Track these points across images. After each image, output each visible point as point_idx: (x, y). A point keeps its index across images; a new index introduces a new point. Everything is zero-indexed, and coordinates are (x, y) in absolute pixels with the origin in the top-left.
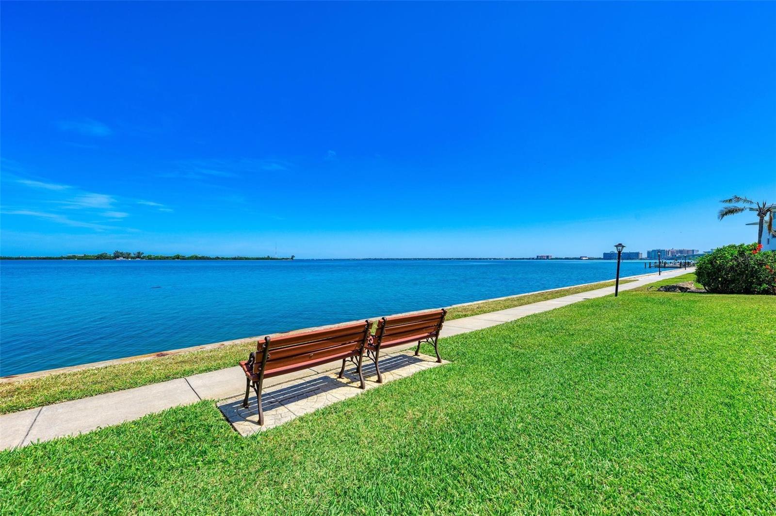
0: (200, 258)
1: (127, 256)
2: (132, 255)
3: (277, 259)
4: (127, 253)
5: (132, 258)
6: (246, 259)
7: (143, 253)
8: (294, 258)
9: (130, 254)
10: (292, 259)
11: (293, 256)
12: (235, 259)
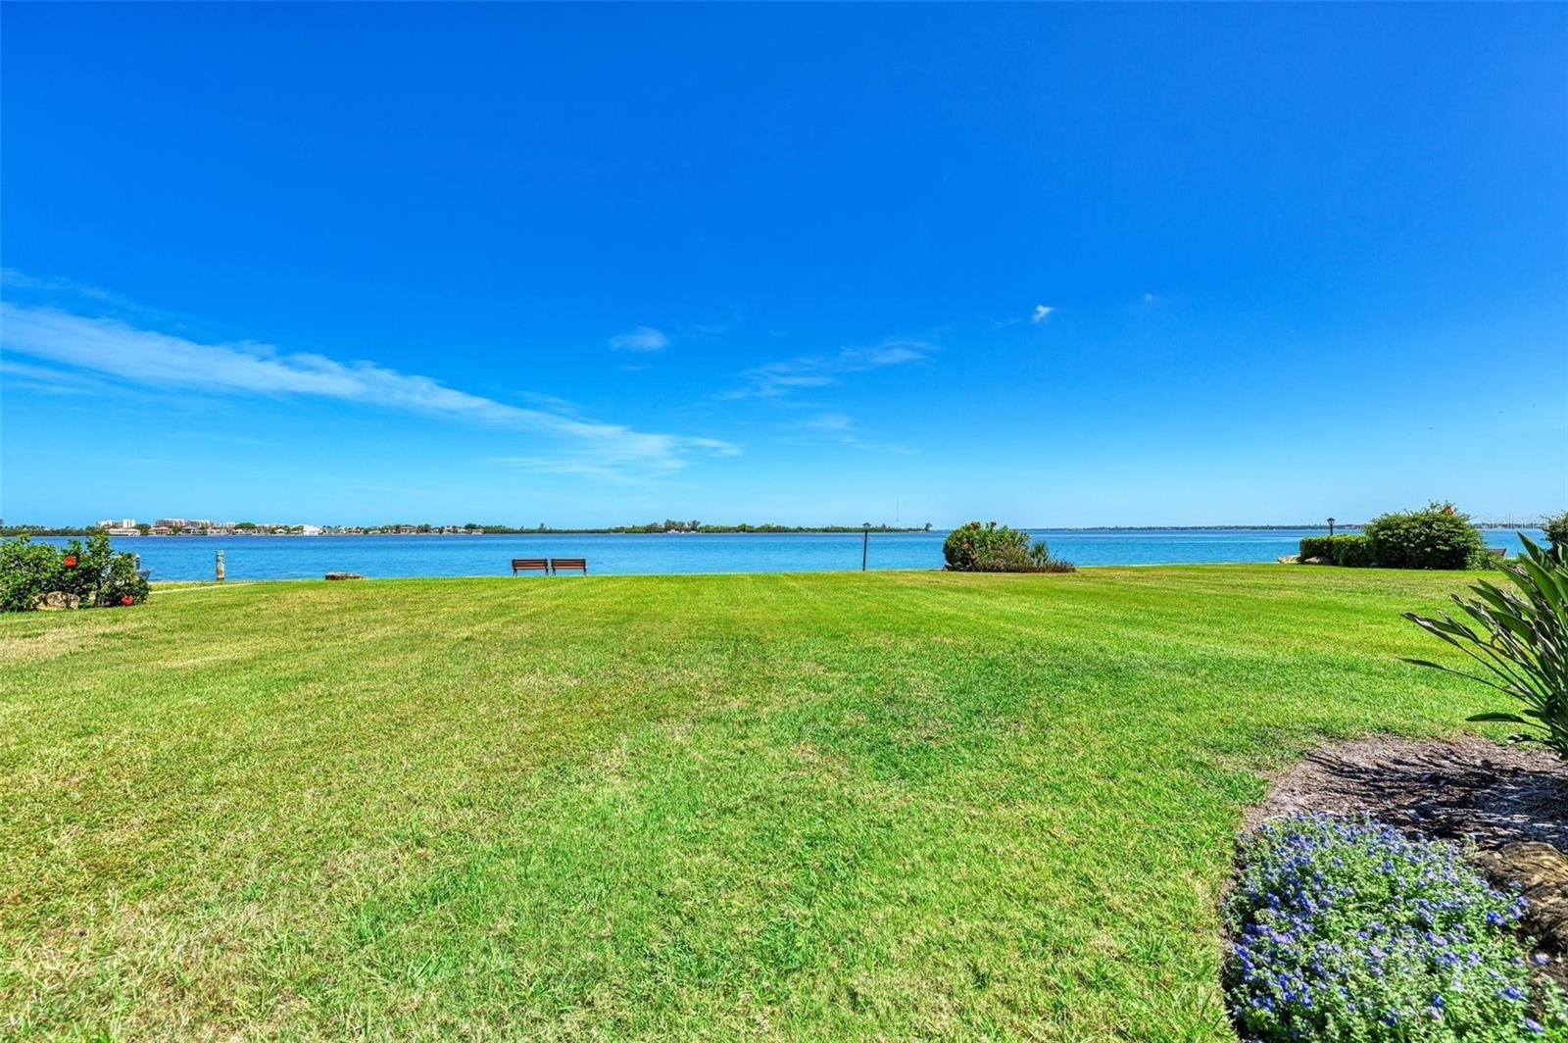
0: (774, 529)
1: (680, 527)
2: (687, 526)
3: (899, 530)
4: (680, 523)
5: (686, 530)
6: (845, 530)
7: (699, 523)
8: (930, 529)
9: (683, 524)
10: (926, 529)
11: (928, 525)
12: (826, 530)
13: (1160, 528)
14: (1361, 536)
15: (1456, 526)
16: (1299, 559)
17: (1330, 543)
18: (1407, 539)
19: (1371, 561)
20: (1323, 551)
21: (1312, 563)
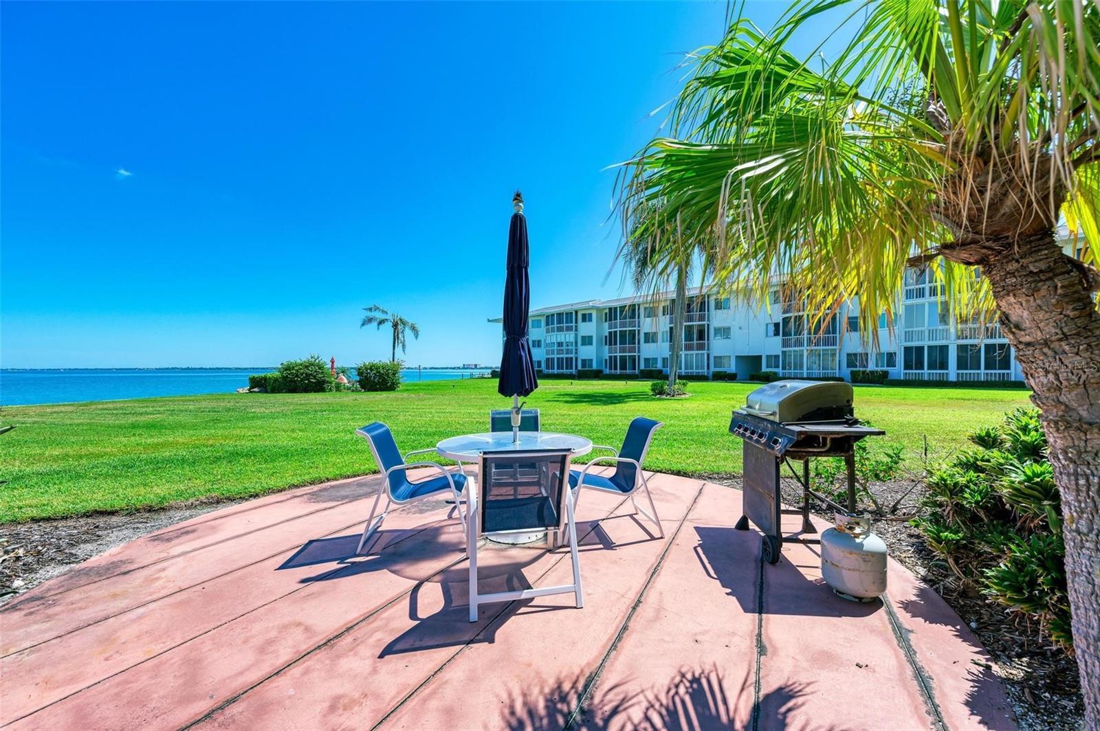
13: (227, 368)
14: (277, 374)
15: (319, 368)
16: (249, 390)
17: (265, 379)
18: (297, 376)
19: (282, 390)
20: (261, 384)
21: (255, 392)
